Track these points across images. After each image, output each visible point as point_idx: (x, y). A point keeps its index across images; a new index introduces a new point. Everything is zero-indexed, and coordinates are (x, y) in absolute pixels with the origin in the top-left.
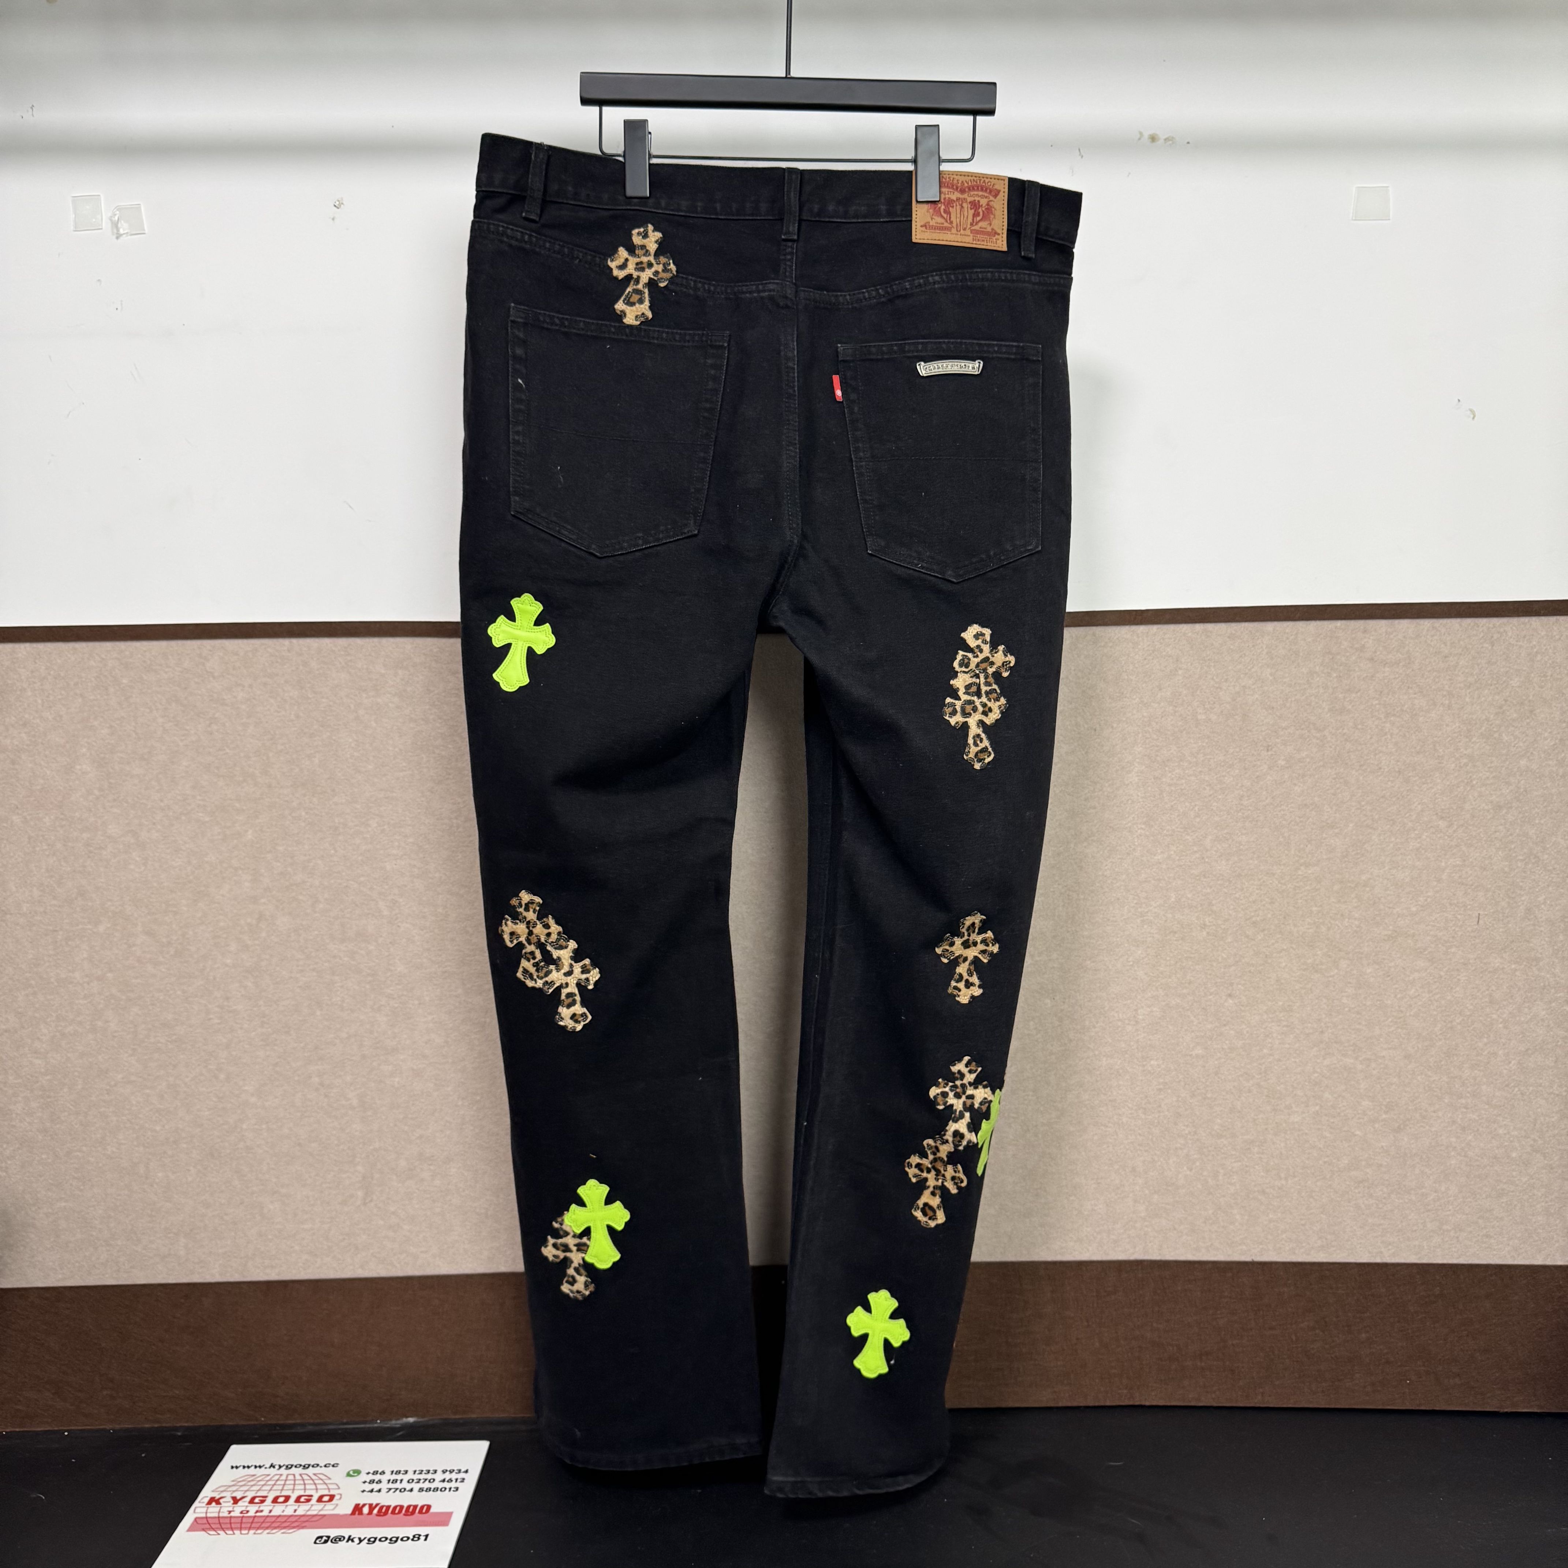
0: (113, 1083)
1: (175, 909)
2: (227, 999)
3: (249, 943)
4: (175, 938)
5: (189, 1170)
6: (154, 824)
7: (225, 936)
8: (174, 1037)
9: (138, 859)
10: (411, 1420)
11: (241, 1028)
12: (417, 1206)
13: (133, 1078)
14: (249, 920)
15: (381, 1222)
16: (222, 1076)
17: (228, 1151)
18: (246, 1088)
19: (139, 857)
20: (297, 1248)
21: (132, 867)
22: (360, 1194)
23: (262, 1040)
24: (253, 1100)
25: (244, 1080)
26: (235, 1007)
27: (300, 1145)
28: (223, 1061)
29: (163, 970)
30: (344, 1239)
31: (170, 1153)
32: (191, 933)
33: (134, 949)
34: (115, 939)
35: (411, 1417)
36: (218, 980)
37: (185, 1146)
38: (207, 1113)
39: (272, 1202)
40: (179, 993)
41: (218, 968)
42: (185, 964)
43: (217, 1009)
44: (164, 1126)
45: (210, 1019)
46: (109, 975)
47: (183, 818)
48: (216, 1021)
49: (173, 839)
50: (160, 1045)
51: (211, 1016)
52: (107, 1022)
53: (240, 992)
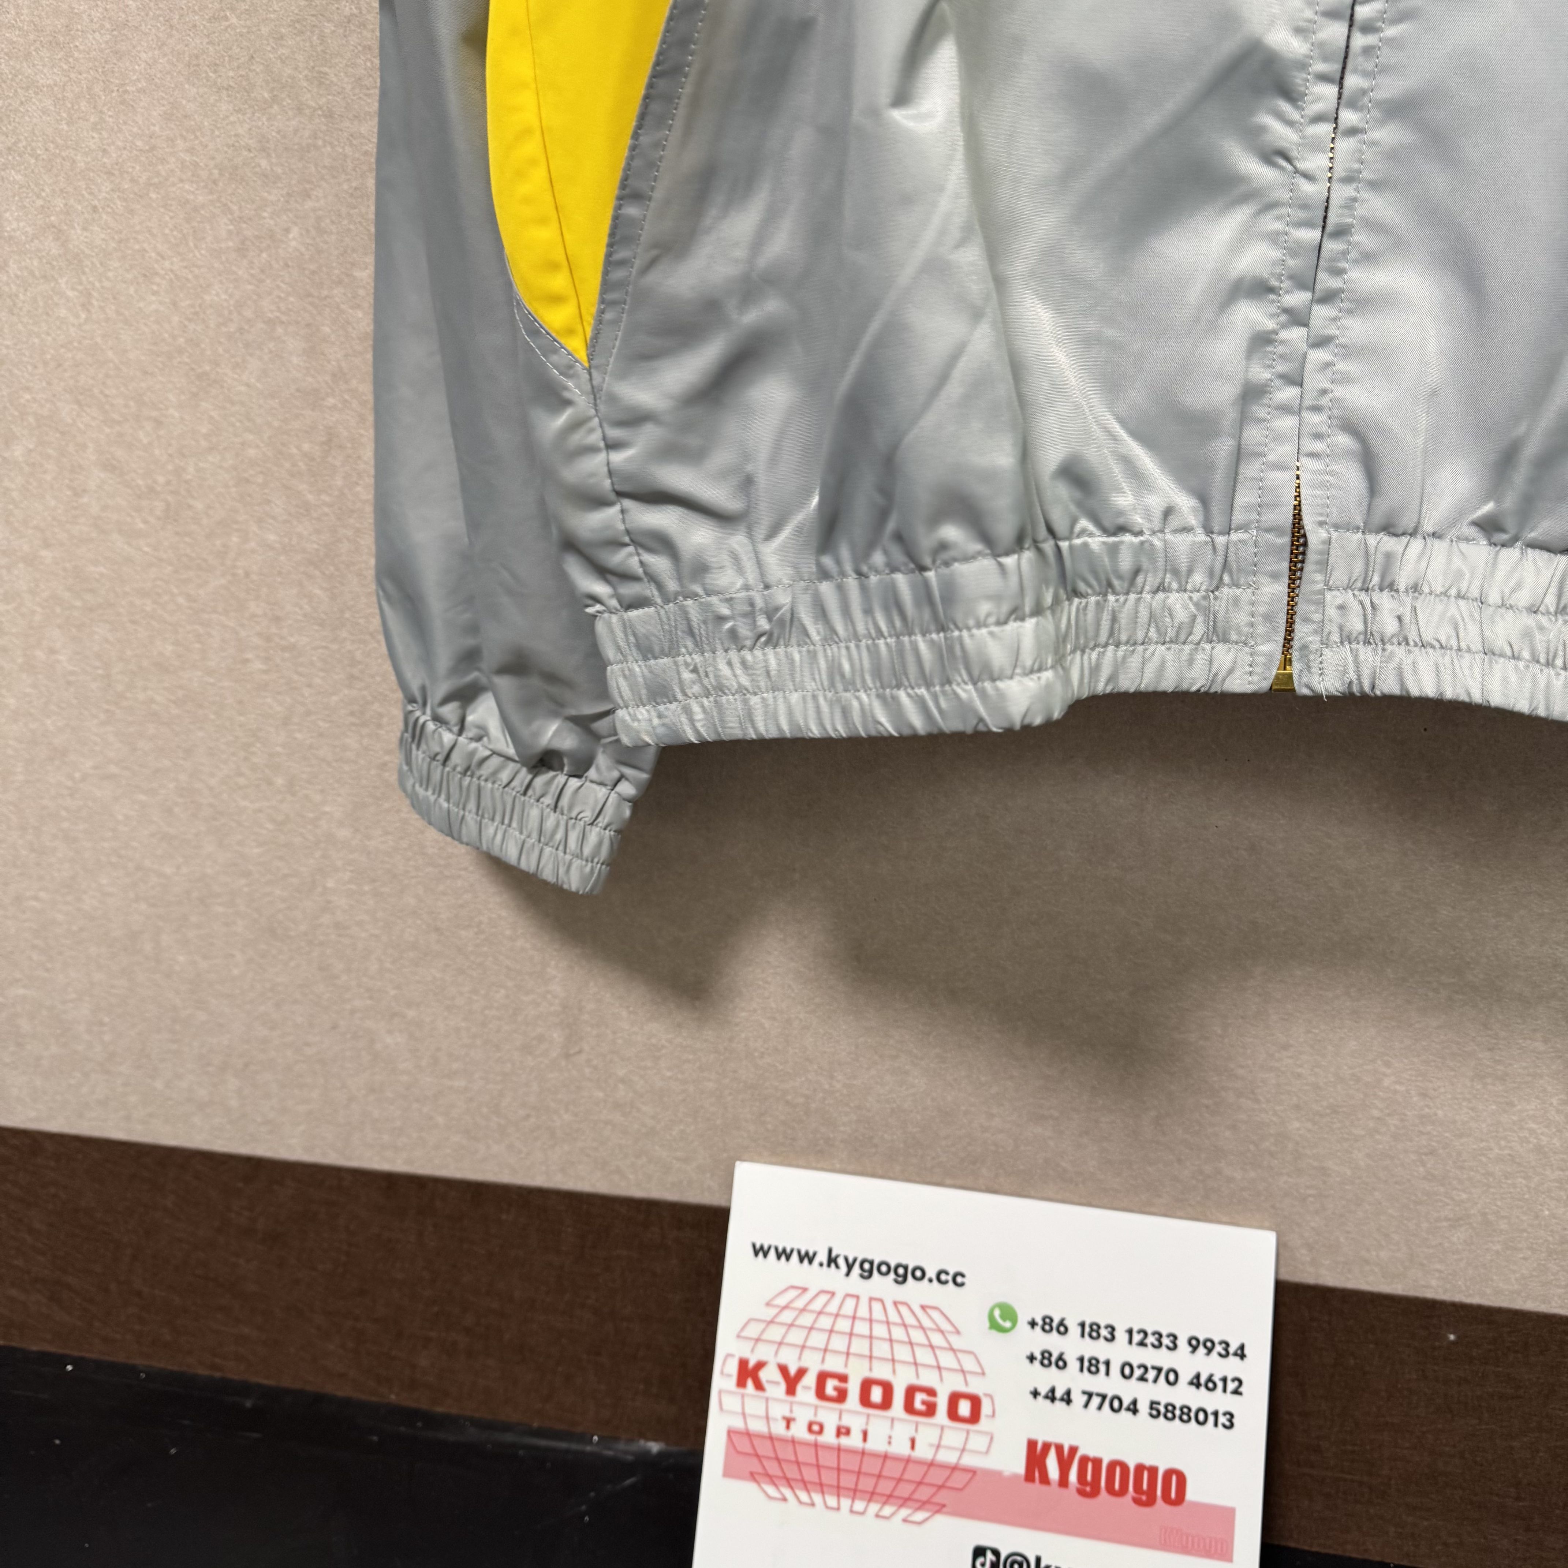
0: (77, 775)
1: (154, 414)
2: (277, 619)
3: (310, 497)
4: (161, 479)
5: (233, 956)
6: (95, 209)
7: (260, 479)
8: (180, 693)
9: (70, 293)
10: (655, 1447)
11: (310, 686)
12: (669, 1074)
13: (113, 769)
14: (306, 447)
15: (601, 1095)
16: (280, 781)
17: (303, 928)
18: (327, 809)
19: (73, 289)
20: (440, 1120)
21: (63, 312)
22: (557, 1036)
23: (352, 714)
24: (343, 833)
25: (322, 791)
26: (292, 640)
27: (437, 930)
28: (279, 749)
29: (146, 549)
30: (528, 1116)
31: (194, 919)
32: (191, 469)
33: (85, 500)
34: (48, 477)
35: (655, 1440)
36: (254, 577)
37: (220, 909)
38: (256, 851)
39: (390, 1032)
40: (181, 600)
41: (253, 551)
42: (187, 539)
43: (256, 640)
44: (178, 867)
45: (247, 661)
46: (44, 553)
47: (153, 196)
48: (258, 665)
49: (137, 247)
50: (154, 707)
51: (249, 656)
52: (52, 651)
53: (301, 608)
